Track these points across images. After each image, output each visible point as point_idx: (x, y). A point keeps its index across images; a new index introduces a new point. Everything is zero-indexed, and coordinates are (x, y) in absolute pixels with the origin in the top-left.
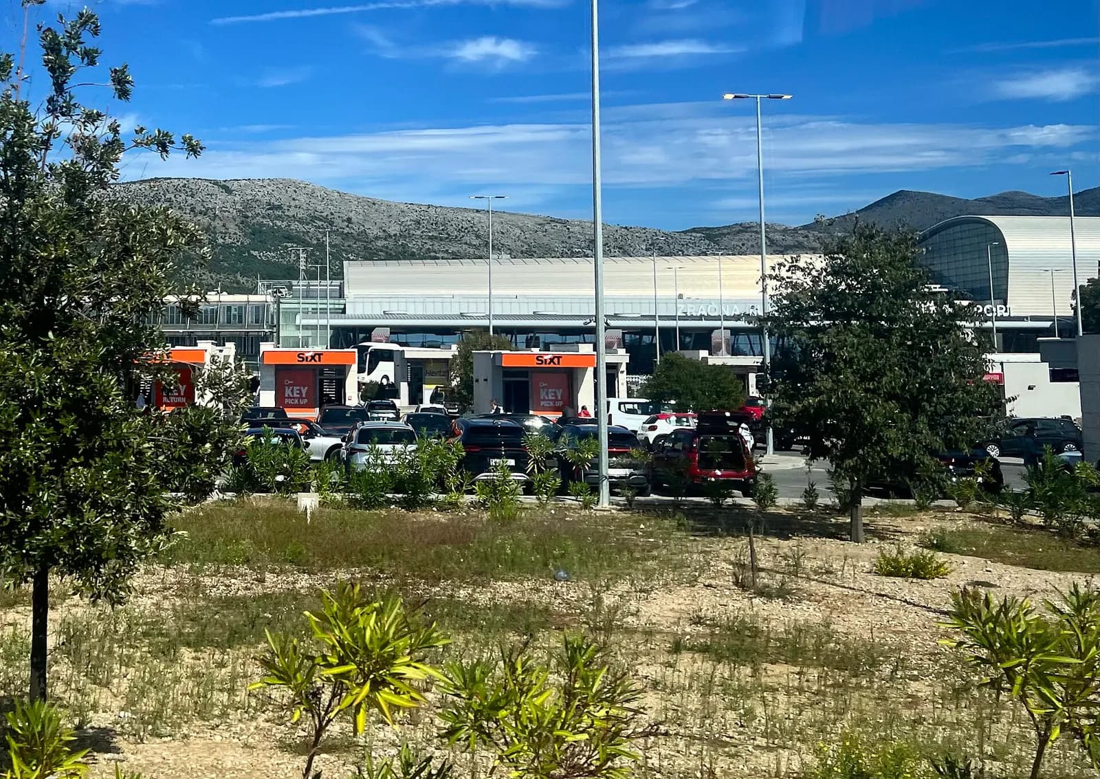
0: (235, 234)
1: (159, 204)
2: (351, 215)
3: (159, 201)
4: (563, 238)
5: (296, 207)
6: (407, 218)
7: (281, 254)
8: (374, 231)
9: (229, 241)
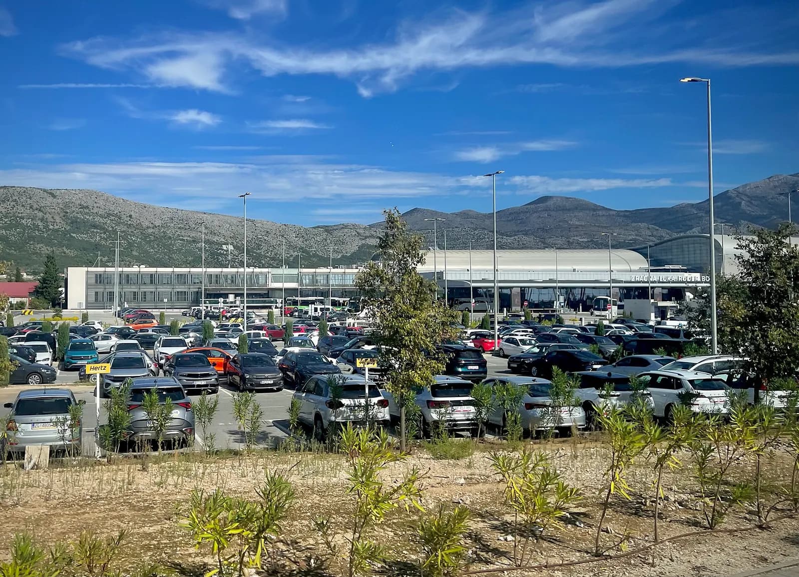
0: (60, 223)
1: (9, 203)
2: (132, 213)
3: (8, 201)
4: (253, 230)
5: (97, 207)
6: (165, 216)
7: (90, 236)
8: (146, 224)
9: (56, 227)
